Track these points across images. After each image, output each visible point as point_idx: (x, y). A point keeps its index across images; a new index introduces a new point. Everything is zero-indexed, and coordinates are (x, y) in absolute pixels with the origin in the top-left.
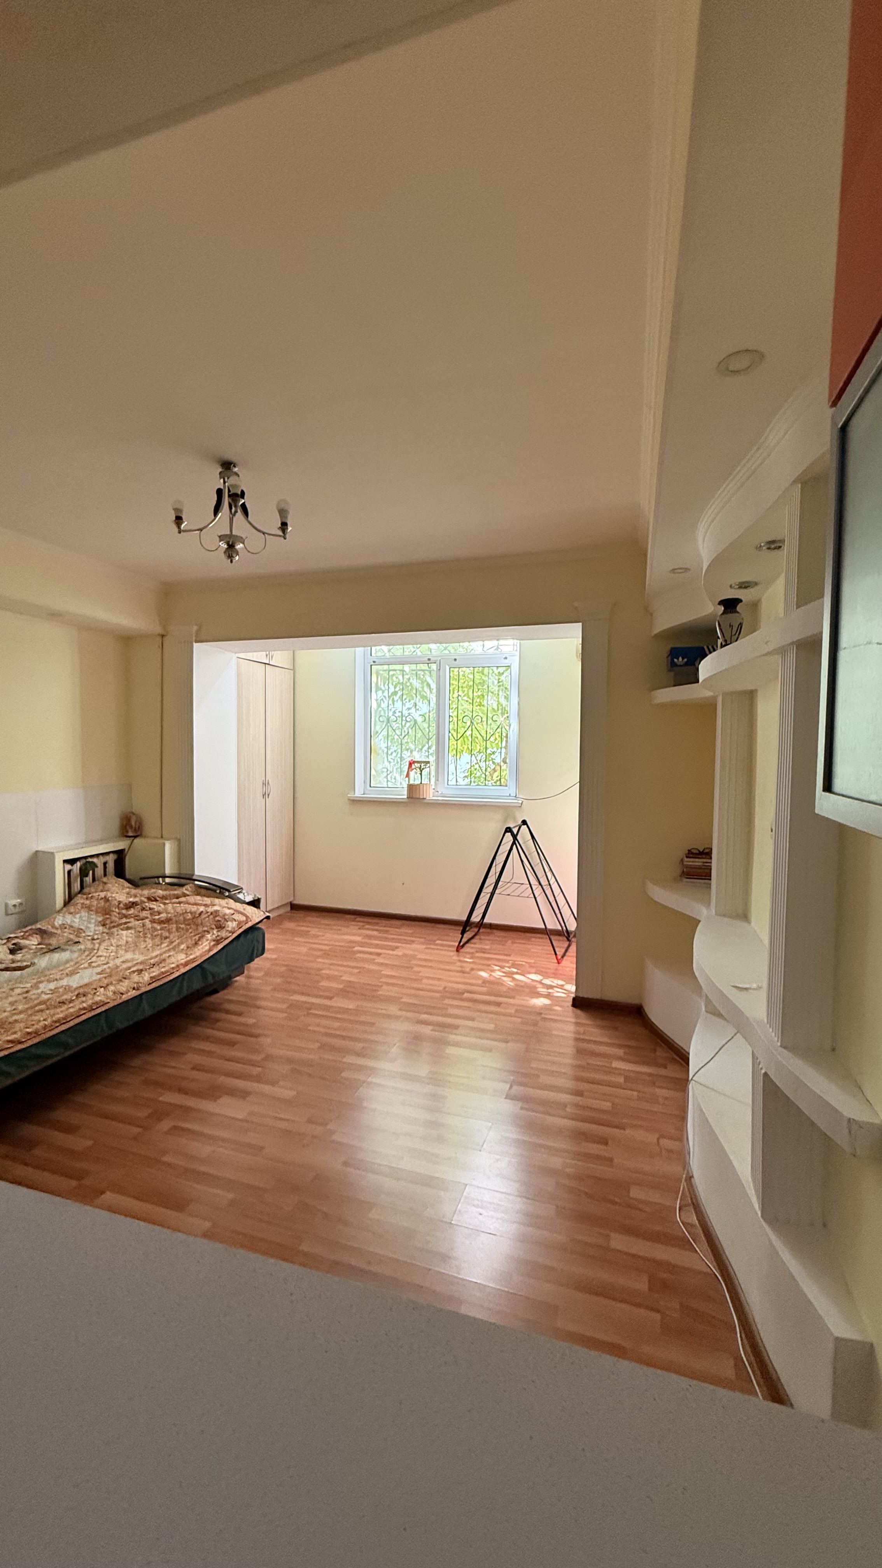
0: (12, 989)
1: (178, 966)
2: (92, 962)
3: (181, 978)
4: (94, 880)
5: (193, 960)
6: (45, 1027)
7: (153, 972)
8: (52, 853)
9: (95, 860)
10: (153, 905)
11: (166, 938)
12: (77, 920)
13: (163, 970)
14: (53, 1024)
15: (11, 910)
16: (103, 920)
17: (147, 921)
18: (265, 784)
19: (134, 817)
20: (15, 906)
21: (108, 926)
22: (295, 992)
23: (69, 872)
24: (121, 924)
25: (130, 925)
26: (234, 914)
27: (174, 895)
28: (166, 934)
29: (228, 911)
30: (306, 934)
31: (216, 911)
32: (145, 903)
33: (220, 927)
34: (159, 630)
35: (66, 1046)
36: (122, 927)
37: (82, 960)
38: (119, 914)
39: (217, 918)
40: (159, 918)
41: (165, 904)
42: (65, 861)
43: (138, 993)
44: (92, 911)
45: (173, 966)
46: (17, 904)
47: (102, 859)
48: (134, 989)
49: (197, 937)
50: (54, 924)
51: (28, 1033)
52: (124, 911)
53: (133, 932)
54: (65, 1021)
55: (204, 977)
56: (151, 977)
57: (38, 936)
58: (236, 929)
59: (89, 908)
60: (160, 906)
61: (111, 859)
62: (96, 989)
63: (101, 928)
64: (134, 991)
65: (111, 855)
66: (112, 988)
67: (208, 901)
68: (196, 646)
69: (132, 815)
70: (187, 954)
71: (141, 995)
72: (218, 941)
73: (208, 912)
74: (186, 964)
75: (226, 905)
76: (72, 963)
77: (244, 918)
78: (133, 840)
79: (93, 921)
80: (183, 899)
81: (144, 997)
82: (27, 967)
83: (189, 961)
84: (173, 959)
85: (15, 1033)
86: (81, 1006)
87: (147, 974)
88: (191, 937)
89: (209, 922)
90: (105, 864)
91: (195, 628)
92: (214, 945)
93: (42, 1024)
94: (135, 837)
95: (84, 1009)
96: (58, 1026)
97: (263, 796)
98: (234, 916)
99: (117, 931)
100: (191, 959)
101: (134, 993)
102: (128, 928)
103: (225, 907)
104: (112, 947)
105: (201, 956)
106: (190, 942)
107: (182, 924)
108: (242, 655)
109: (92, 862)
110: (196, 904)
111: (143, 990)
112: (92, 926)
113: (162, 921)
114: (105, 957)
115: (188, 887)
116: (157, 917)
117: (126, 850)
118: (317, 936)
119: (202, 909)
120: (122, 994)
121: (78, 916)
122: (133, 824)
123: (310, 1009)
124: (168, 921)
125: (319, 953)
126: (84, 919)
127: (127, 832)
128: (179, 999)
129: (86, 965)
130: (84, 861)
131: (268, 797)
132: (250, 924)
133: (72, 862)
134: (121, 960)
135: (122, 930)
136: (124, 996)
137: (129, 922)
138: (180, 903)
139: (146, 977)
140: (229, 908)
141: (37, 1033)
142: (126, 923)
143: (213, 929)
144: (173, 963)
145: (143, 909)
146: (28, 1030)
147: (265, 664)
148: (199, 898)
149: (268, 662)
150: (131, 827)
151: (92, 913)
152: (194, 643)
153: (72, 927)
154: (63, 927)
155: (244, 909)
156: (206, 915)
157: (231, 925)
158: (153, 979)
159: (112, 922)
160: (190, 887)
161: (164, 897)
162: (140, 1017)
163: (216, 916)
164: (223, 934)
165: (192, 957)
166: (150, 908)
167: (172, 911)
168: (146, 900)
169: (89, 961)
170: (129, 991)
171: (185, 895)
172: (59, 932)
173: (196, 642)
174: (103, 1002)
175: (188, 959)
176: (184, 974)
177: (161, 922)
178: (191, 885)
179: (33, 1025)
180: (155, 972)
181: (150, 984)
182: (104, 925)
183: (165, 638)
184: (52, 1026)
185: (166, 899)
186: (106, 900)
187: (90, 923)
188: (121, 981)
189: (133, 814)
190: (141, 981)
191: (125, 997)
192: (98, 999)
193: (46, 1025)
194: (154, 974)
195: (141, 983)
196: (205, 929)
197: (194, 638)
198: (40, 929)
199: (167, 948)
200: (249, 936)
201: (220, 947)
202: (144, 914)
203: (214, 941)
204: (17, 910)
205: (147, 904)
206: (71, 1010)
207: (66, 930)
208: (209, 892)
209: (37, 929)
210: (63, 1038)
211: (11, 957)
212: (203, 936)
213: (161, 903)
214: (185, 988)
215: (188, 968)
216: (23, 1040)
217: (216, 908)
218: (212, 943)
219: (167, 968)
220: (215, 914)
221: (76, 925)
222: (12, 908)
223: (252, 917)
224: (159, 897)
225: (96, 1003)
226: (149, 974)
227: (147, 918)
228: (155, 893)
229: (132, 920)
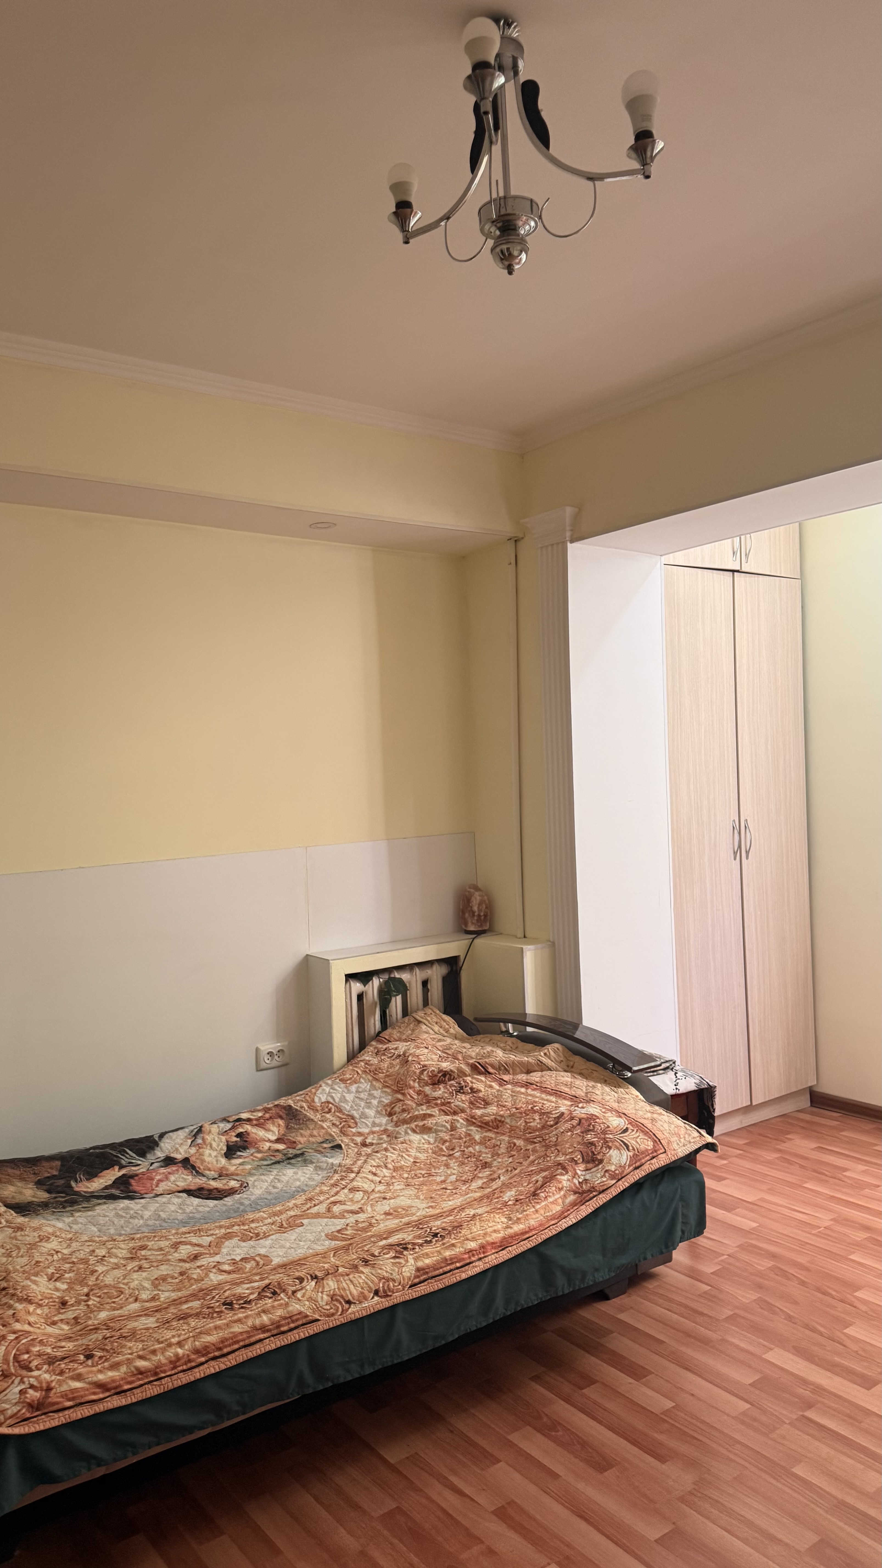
0: (176, 1246)
1: (482, 1247)
2: (335, 1203)
3: (490, 1274)
4: (405, 1013)
5: (523, 1236)
6: (175, 1362)
7: (427, 1255)
8: (329, 960)
9: (405, 976)
10: (480, 1083)
11: (486, 1165)
12: (349, 1097)
13: (447, 1254)
14: (193, 1356)
15: (266, 1061)
16: (392, 1103)
17: (460, 1119)
18: (739, 828)
19: (477, 894)
20: (270, 1054)
21: (395, 1118)
22: (781, 1342)
23: (360, 997)
24: (415, 1118)
25: (430, 1122)
26: (626, 1130)
27: (521, 1063)
28: (487, 1157)
29: (616, 1122)
30: (833, 1176)
31: (592, 1118)
32: (466, 1076)
33: (593, 1160)
34: (507, 528)
35: (218, 1408)
36: (413, 1125)
37: (322, 1192)
38: (419, 1093)
39: (589, 1137)
40: (483, 1115)
41: (502, 1083)
42: (350, 977)
43: (386, 1303)
44: (377, 1080)
45: (472, 1245)
46: (275, 1052)
47: (419, 975)
48: (376, 1293)
49: (539, 1177)
50: (313, 1101)
51: (140, 1372)
52: (428, 1089)
53: (432, 1140)
54: (217, 1354)
55: (547, 1279)
56: (418, 1270)
57: (281, 1122)
58: (627, 1170)
59: (373, 1073)
60: (491, 1087)
61: (436, 975)
62: (301, 1280)
63: (384, 1120)
64: (376, 1298)
65: (436, 967)
66: (331, 1284)
67: (581, 1085)
68: (575, 550)
69: (472, 890)
70: (510, 1219)
71: (393, 1308)
72: (583, 1194)
73: (572, 1118)
74: (503, 1245)
75: (615, 1105)
76: (299, 1201)
77: (650, 1145)
78: (474, 939)
79: (375, 1102)
80: (535, 1077)
81: (400, 1313)
82: (232, 1192)
83: (511, 1237)
84: (476, 1228)
85: (115, 1366)
86: (258, 1322)
87: (411, 1261)
88: (530, 1174)
89: (571, 1141)
90: (425, 983)
91: (569, 511)
92: (574, 1204)
93: (170, 1353)
94: (478, 933)
95: (263, 1328)
96: (202, 1364)
97: (735, 853)
98: (626, 1137)
99: (406, 1133)
100: (516, 1234)
101: (374, 1304)
102: (425, 1130)
103: (612, 1110)
104: (384, 1170)
105: (542, 1227)
106: (526, 1187)
107: (519, 1138)
108: (680, 558)
109: (400, 981)
110: (557, 1093)
111: (398, 1297)
112: (371, 1113)
113: (487, 1124)
114: (365, 1192)
115: (550, 1049)
116: (479, 1112)
117: (462, 959)
118: (859, 1186)
119: (564, 1106)
120: (349, 1302)
121: (353, 1088)
122: (475, 908)
123: (810, 1406)
124: (495, 1125)
125: (860, 1236)
126: (362, 1096)
127: (466, 924)
128: (484, 1324)
129: (322, 1208)
130: (386, 976)
131: (747, 858)
132: (662, 1161)
133: (364, 977)
134: (386, 1206)
135: (414, 1131)
136: (353, 1308)
137: (430, 1116)
138: (528, 1085)
139: (409, 1266)
140: (620, 1114)
141: (156, 1374)
142: (425, 1117)
143: (576, 1163)
144: (474, 1239)
145: (460, 1090)
146: (141, 1364)
147: (733, 571)
148: (567, 1077)
149: (738, 568)
150: (473, 913)
151: (377, 1085)
152: (569, 544)
153: (340, 1110)
154: (327, 1108)
155: (653, 1120)
156: (568, 1125)
157: (618, 1158)
158: (423, 1274)
159: (404, 1111)
160: (555, 1052)
161: (503, 1068)
162: (386, 1359)
163: (587, 1131)
164: (597, 1178)
165: (517, 1228)
166: (471, 1089)
167: (509, 1104)
168: (467, 1070)
169: (332, 1199)
170: (366, 1298)
171: (543, 1067)
172: (317, 1117)
173: (572, 542)
174: (307, 1316)
175: (510, 1231)
176: (496, 1268)
177: (484, 1125)
178: (557, 1045)
179: (154, 1352)
180: (431, 1255)
181: (413, 1286)
182: (390, 1114)
183: (520, 544)
184: (190, 1361)
185: (507, 1071)
186: (404, 1059)
187: (369, 1105)
188: (355, 1267)
189: (477, 888)
190: (396, 1276)
191: (355, 1311)
192: (295, 1307)
193: (178, 1358)
194: (427, 1261)
195: (394, 1280)
196: (561, 1158)
197: (568, 534)
198: (290, 1106)
199: (478, 1195)
200: (664, 1188)
201: (586, 1210)
202: (461, 1101)
203: (575, 1193)
204: (275, 1063)
205: (468, 1079)
206: (237, 1328)
207: (328, 1116)
208: (591, 1065)
209: (284, 1108)
210: (214, 1392)
211: (223, 1161)
212: (550, 1179)
213: (495, 1080)
214: (499, 1302)
215: (504, 1255)
216: (126, 1387)
217: (593, 1109)
218: (572, 1198)
219: (458, 1250)
220: (588, 1124)
221: (347, 1107)
222: (266, 1057)
223: (669, 1142)
224: (493, 1066)
225: (290, 1318)
226: (415, 1259)
227: (463, 1111)
228: (489, 1055)
229: (435, 1111)
